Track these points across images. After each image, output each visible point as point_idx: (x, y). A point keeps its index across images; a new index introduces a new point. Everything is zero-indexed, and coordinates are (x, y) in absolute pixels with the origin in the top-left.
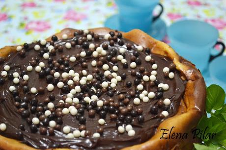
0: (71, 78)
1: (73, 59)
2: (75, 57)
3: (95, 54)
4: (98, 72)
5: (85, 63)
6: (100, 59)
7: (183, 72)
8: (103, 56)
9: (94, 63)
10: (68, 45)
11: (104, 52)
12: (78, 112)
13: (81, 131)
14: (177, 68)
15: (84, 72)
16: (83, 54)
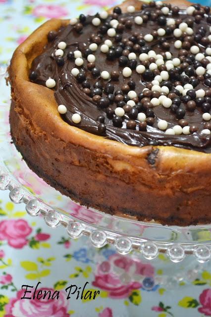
0: (153, 61)
1: (149, 37)
3: (177, 32)
4: (186, 55)
5: (166, 44)
6: (185, 39)
8: (190, 35)
9: (178, 43)
10: (139, 20)
11: (190, 30)
12: (173, 103)
13: (182, 127)
15: (168, 54)
16: (161, 31)
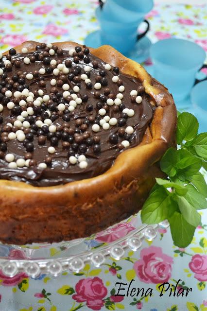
0: (24, 98)
1: (30, 76)
2: (33, 74)
3: (56, 71)
4: (55, 93)
5: (42, 82)
6: (61, 77)
7: (152, 96)
8: (65, 74)
9: (53, 81)
10: (27, 60)
11: (66, 70)
12: (26, 138)
13: (26, 159)
14: (146, 91)
15: (41, 92)
16: (42, 71)
